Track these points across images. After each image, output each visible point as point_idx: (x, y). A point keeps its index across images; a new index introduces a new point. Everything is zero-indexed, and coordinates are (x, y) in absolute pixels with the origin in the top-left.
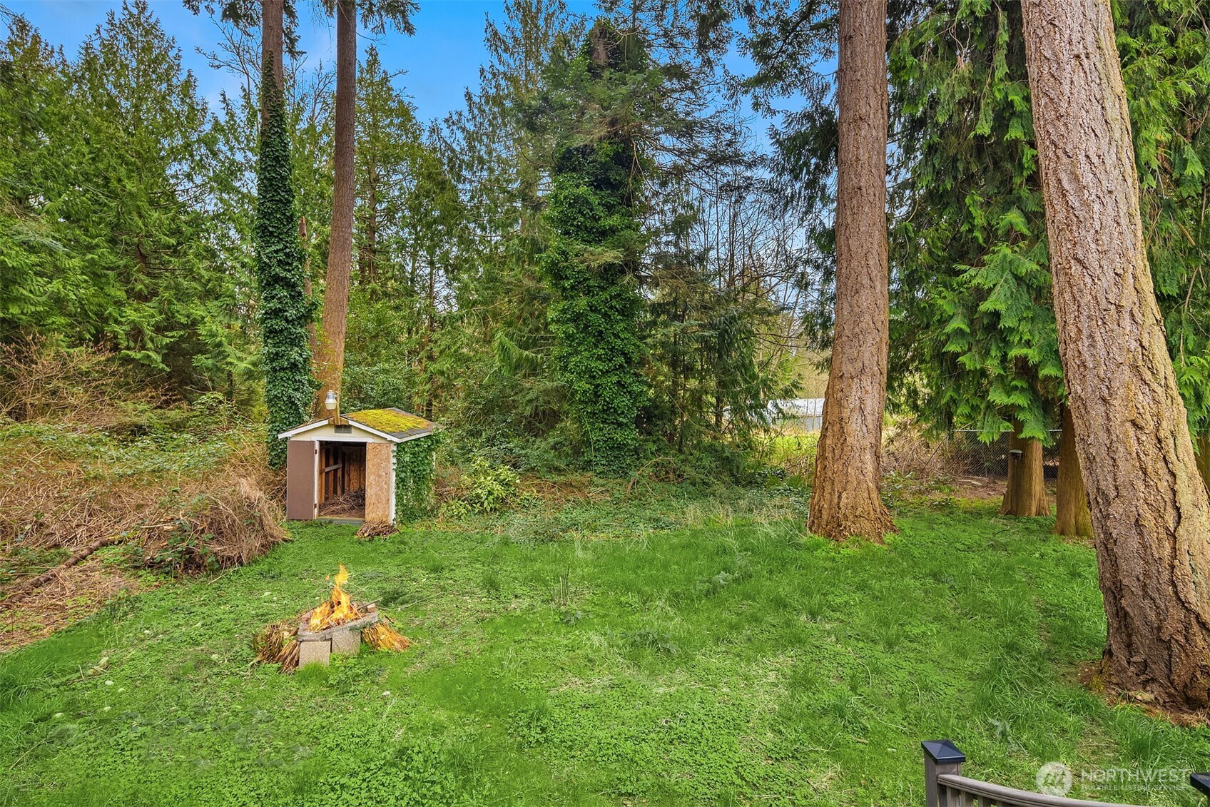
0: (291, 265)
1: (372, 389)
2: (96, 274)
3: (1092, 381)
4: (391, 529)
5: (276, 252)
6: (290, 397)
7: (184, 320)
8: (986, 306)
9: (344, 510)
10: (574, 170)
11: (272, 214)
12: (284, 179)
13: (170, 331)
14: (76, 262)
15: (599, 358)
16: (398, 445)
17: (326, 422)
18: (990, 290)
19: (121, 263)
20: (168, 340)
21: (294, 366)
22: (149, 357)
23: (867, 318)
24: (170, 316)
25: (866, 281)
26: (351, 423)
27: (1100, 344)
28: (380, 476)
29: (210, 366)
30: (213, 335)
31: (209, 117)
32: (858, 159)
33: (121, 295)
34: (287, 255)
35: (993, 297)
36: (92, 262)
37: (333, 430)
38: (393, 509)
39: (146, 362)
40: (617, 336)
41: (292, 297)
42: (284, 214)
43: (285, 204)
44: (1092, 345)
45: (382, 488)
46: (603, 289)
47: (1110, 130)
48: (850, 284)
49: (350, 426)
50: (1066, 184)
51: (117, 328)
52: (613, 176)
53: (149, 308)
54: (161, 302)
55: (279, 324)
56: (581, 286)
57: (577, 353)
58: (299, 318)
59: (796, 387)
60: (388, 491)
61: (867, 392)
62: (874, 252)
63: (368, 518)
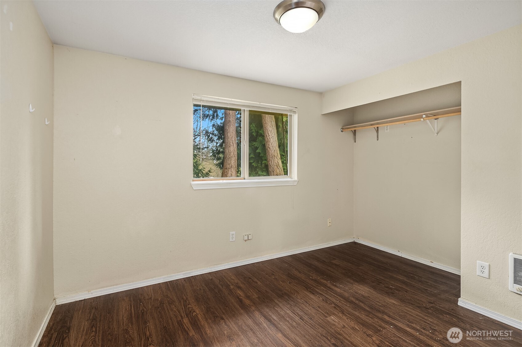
3: (272, 168)
8: (258, 151)
18: (258, 147)
23: (232, 153)
25: (232, 144)
27: (272, 162)
32: (229, 114)
35: (259, 149)
44: (271, 162)
47: (273, 126)
48: (228, 145)
50: (267, 135)
59: (210, 172)
61: (233, 172)
62: (234, 137)
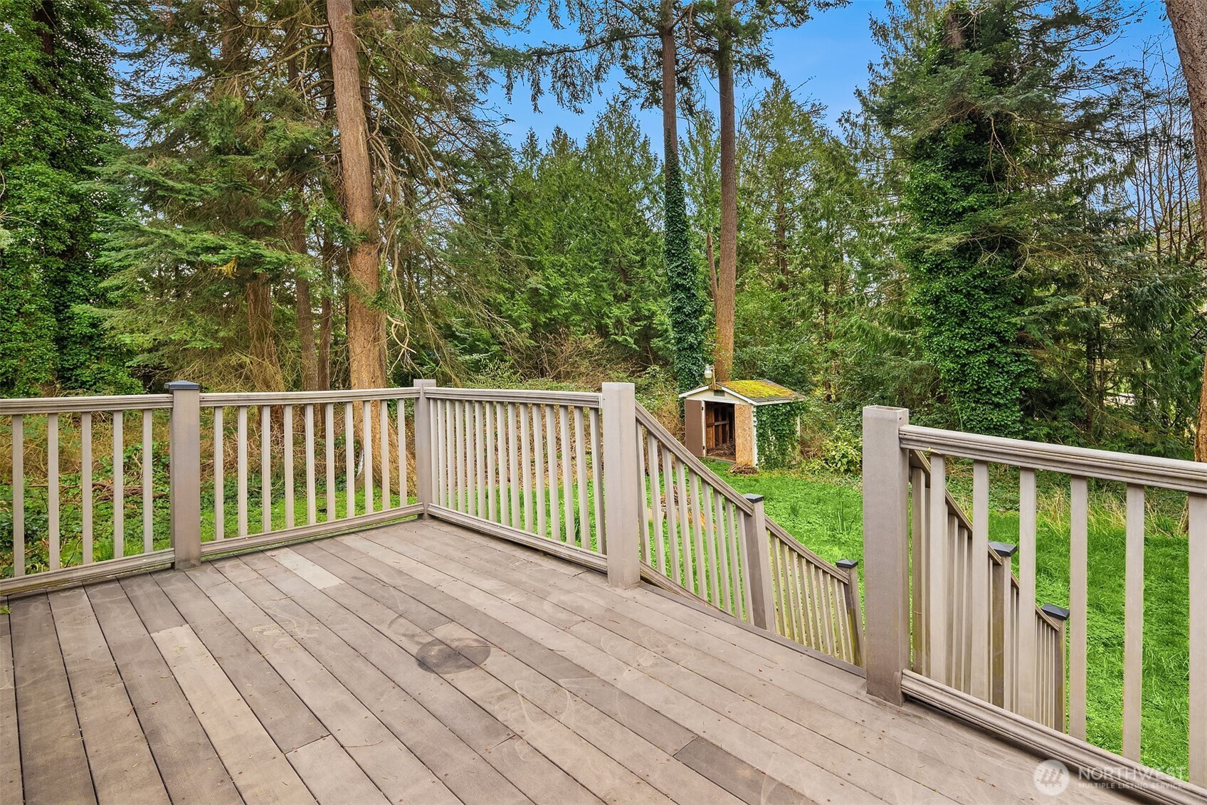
0: (686, 275)
1: (765, 365)
2: (595, 286)
4: (754, 471)
5: (677, 267)
6: (690, 370)
7: (646, 313)
9: (725, 454)
10: (929, 157)
11: (673, 241)
12: (680, 215)
13: (639, 321)
14: (584, 280)
15: (963, 337)
16: (758, 407)
17: (707, 388)
19: (610, 277)
20: (637, 328)
21: (691, 347)
22: (626, 340)
24: (638, 311)
26: (723, 388)
28: (745, 430)
29: (662, 347)
30: (662, 324)
31: (659, 163)
33: (610, 298)
34: (684, 268)
36: (593, 279)
37: (713, 393)
38: (756, 457)
39: (625, 343)
40: (983, 315)
41: (688, 298)
42: (681, 240)
43: (682, 233)
45: (746, 439)
46: (964, 269)
49: (723, 391)
51: (608, 321)
52: (970, 156)
53: (626, 306)
54: (633, 302)
55: (680, 317)
56: (937, 268)
57: (940, 333)
58: (695, 312)
60: (751, 442)
63: (738, 460)
